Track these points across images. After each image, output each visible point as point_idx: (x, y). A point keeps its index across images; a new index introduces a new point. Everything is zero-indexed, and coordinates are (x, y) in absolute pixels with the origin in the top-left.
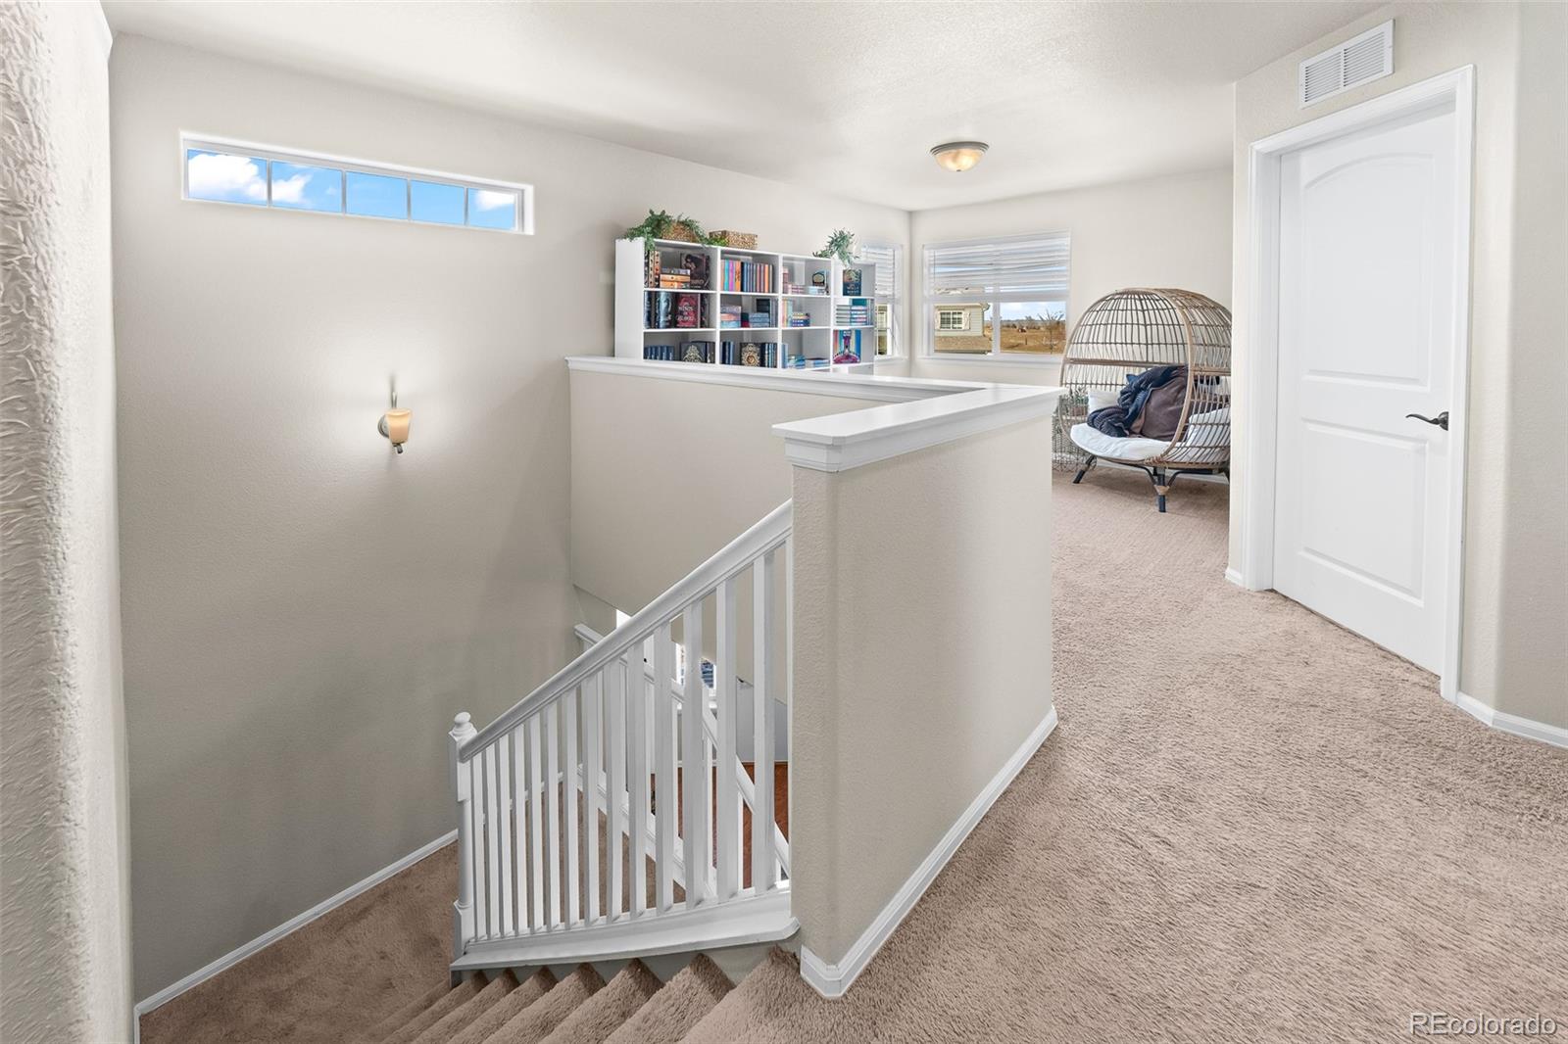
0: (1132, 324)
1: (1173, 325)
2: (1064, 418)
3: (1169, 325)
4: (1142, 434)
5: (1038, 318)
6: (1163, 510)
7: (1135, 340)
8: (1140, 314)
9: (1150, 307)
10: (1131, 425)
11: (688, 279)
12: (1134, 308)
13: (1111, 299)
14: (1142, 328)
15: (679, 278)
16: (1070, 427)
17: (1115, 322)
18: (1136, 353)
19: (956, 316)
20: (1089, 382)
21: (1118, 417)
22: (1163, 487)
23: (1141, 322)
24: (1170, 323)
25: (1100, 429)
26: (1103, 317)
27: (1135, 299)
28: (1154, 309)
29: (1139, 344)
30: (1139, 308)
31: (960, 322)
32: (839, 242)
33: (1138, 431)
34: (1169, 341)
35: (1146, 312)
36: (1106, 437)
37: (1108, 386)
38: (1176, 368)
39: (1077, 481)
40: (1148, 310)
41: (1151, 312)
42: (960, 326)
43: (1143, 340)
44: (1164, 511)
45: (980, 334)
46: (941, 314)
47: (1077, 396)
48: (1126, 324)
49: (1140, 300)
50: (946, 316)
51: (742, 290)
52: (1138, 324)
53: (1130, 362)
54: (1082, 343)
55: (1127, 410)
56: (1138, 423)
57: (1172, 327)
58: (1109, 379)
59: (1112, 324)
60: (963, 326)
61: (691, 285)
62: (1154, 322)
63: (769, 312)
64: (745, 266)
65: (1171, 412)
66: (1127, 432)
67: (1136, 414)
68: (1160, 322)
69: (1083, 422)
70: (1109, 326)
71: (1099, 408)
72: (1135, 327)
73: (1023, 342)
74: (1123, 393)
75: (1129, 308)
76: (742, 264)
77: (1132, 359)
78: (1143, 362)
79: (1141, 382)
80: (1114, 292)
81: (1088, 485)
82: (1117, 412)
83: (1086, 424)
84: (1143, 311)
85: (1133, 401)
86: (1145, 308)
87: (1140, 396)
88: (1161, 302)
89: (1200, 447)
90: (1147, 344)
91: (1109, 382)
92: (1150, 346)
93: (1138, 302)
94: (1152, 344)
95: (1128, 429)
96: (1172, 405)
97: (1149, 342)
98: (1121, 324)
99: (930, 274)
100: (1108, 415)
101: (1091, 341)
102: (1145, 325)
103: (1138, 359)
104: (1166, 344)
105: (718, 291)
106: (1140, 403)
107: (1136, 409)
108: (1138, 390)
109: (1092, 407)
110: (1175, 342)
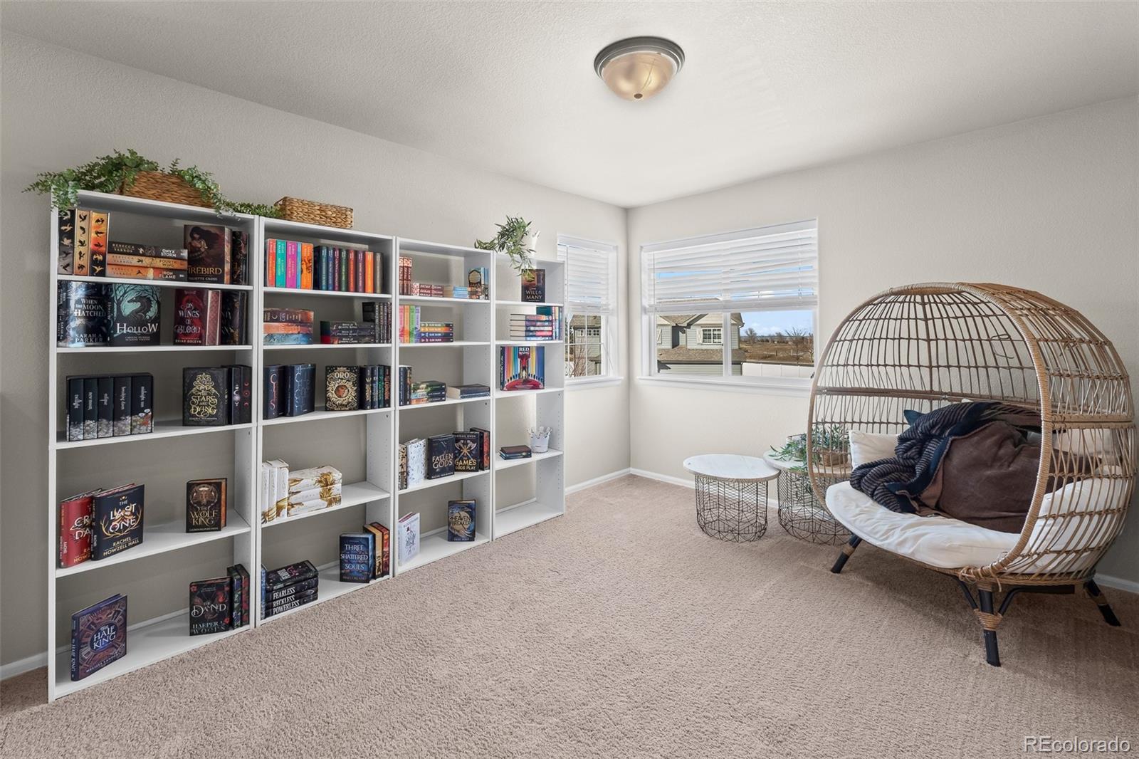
0: (909, 339)
1: (971, 340)
2: (815, 470)
3: (964, 340)
4: (941, 509)
5: (786, 335)
6: (994, 659)
7: (913, 361)
8: (921, 324)
9: (937, 315)
10: (921, 492)
11: (185, 265)
12: (912, 316)
13: (881, 303)
14: (923, 345)
15: (159, 263)
16: (825, 488)
17: (884, 336)
18: (918, 380)
19: (716, 332)
20: (849, 419)
21: (897, 480)
22: (990, 616)
23: (923, 335)
24: (967, 337)
25: (872, 496)
26: (868, 329)
27: (915, 302)
28: (942, 318)
29: (919, 366)
30: (920, 315)
31: (719, 338)
32: (512, 233)
33: (933, 503)
34: (963, 362)
35: (930, 322)
36: (881, 511)
37: (876, 426)
38: (989, 406)
39: (837, 569)
40: (933, 319)
41: (939, 322)
42: (719, 340)
43: (925, 361)
44: (998, 664)
45: (737, 348)
46: (703, 330)
47: (833, 437)
48: (900, 338)
49: (923, 304)
50: (707, 333)
51: (317, 285)
52: (918, 339)
53: (907, 391)
54: (838, 365)
55: (913, 467)
56: (932, 492)
57: (968, 343)
58: (877, 415)
59: (880, 338)
60: (722, 340)
61: (189, 275)
62: (941, 335)
63: (373, 321)
64: (324, 252)
65: (989, 478)
66: (915, 504)
67: (927, 477)
68: (950, 335)
69: (843, 478)
70: (876, 342)
71: (867, 462)
72: (914, 343)
73: (774, 353)
74: (902, 440)
75: (905, 316)
76: (317, 250)
77: (908, 388)
78: (926, 392)
79: (933, 426)
80: (886, 289)
81: (854, 578)
82: (897, 470)
83: (846, 485)
84: (926, 320)
85: (920, 453)
86: (929, 316)
87: (932, 448)
88: (954, 306)
89: (1059, 553)
90: (930, 367)
91: (877, 420)
92: (935, 370)
93: (919, 307)
94: (938, 367)
95: (916, 499)
96: (991, 467)
97: (934, 363)
98: (894, 339)
99: (649, 279)
100: (883, 475)
101: (850, 362)
102: (928, 340)
103: (919, 388)
104: (959, 367)
105: (258, 289)
106: (932, 458)
107: (928, 467)
108: (927, 437)
109: (857, 458)
110: (973, 364)
